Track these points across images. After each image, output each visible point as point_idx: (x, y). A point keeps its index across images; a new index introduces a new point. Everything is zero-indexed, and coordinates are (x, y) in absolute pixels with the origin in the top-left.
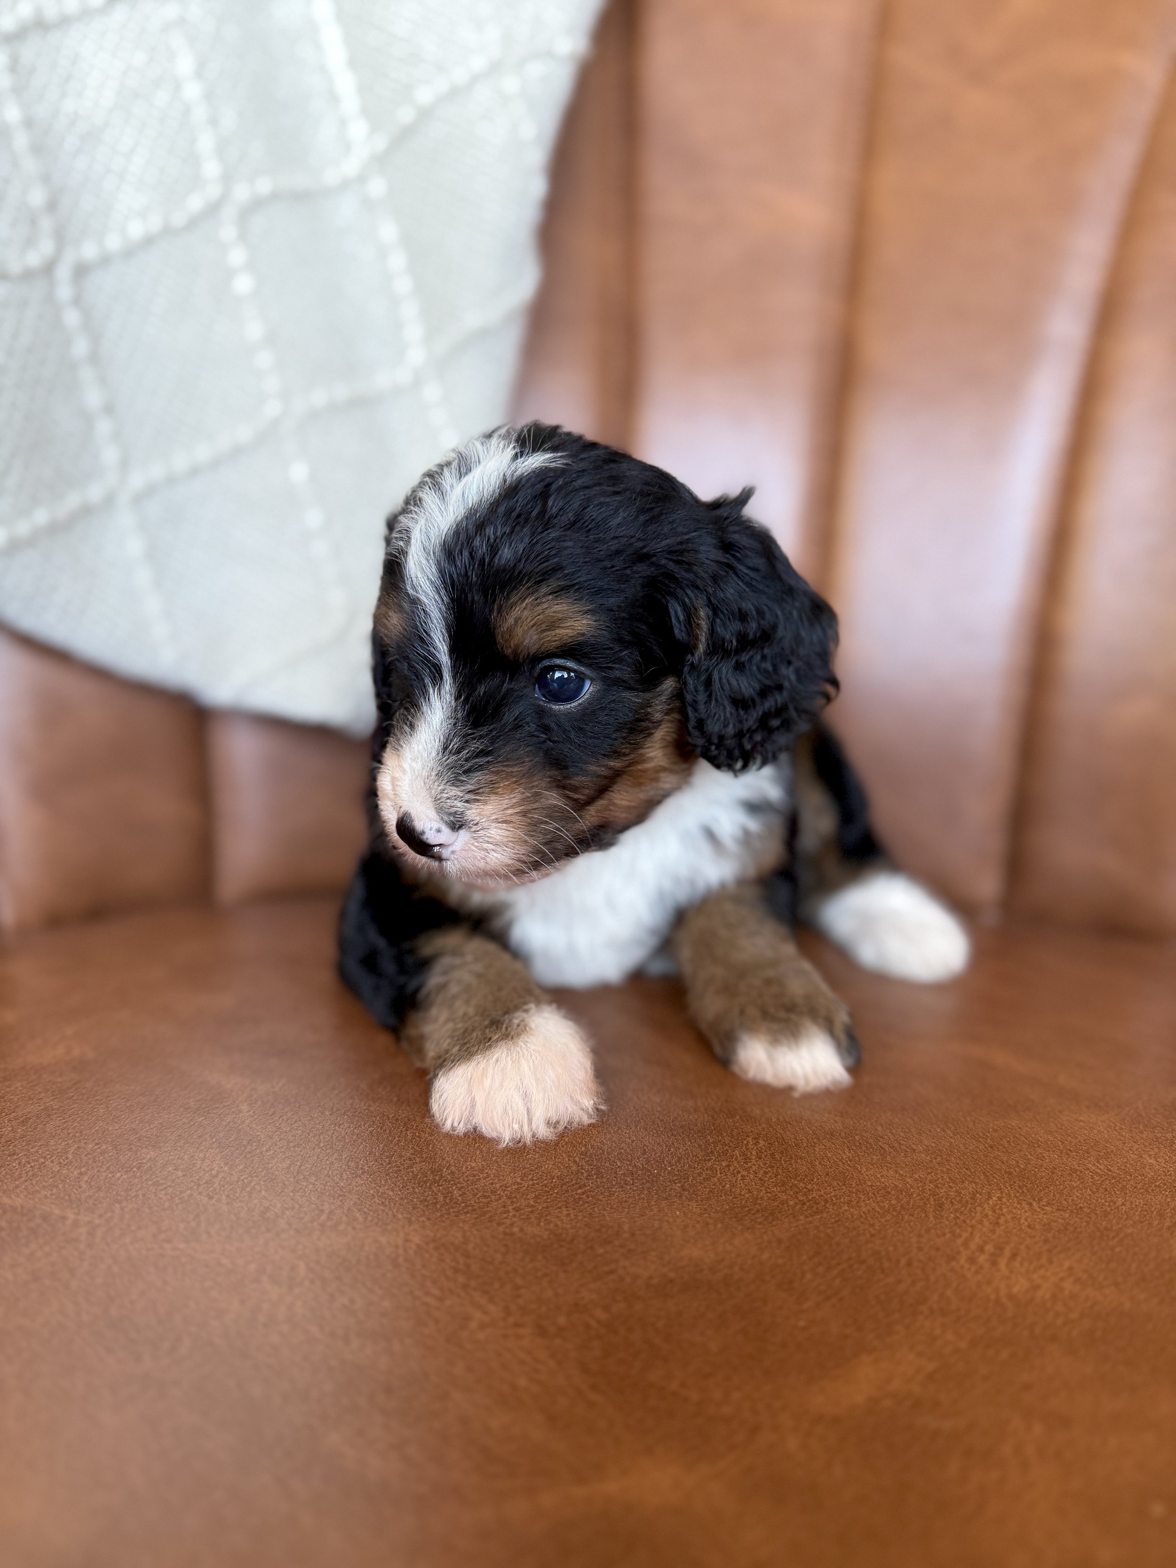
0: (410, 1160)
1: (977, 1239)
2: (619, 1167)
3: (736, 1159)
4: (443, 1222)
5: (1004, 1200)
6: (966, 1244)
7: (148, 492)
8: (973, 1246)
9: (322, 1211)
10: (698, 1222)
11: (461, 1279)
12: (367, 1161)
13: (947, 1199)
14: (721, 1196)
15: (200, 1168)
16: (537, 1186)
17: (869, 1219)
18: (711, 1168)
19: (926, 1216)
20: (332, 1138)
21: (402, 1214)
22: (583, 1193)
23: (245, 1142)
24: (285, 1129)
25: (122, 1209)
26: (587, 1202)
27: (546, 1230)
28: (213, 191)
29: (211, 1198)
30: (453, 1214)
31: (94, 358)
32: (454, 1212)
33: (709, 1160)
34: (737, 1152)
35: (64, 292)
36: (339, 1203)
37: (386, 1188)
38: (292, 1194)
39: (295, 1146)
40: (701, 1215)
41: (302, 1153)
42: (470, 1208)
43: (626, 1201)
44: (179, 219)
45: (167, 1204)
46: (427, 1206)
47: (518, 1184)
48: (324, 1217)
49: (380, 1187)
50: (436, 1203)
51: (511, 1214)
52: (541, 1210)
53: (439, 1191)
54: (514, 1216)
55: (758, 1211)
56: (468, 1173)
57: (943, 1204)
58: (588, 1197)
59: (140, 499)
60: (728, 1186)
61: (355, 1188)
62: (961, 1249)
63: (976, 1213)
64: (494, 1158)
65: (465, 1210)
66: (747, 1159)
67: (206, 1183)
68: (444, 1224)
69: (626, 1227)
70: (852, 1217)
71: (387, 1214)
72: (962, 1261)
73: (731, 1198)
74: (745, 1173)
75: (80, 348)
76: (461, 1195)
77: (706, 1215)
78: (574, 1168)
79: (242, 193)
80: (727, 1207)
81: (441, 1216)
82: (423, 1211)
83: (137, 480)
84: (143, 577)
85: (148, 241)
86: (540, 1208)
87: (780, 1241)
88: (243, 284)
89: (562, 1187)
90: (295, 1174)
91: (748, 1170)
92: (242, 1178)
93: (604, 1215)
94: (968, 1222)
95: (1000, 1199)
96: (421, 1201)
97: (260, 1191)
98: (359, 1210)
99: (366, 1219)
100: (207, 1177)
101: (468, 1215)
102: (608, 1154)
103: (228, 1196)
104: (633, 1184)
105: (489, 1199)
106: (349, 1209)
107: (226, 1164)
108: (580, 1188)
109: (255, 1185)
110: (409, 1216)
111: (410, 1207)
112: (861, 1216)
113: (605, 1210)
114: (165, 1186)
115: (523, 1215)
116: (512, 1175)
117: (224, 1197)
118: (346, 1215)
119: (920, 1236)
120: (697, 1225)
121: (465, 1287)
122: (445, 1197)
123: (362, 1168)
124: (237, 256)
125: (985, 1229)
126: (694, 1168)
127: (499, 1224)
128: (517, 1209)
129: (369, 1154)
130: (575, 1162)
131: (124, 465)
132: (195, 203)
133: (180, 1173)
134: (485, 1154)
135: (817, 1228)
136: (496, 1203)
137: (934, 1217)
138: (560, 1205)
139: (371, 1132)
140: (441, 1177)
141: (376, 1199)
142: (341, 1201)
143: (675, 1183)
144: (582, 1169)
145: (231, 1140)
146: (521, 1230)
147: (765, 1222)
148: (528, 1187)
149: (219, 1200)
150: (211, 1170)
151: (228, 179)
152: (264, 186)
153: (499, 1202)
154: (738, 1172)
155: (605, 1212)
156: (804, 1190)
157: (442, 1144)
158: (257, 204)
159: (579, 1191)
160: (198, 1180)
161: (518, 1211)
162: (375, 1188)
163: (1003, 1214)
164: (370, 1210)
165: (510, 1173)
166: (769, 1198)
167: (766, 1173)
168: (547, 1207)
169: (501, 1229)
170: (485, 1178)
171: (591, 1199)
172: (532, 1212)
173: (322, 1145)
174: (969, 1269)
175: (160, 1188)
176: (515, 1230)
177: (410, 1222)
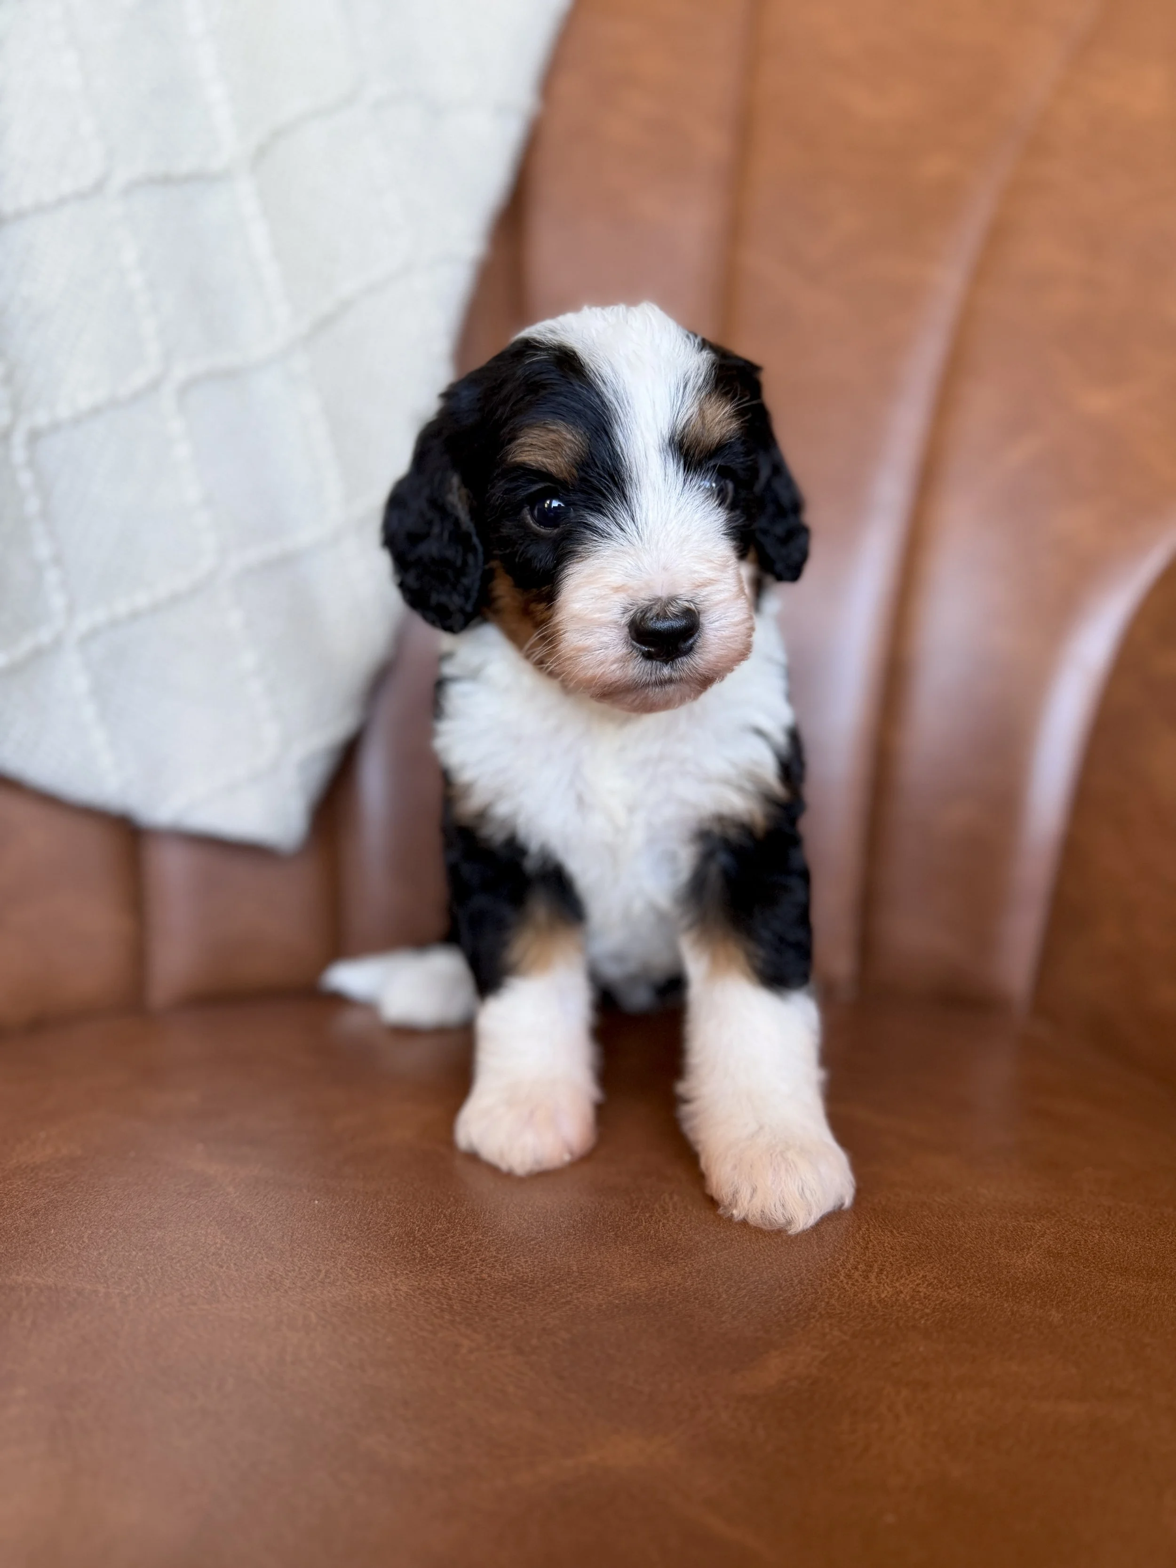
0: (386, 1225)
1: (852, 1260)
2: (562, 1222)
3: (657, 1211)
4: (424, 1273)
5: (871, 1230)
6: (843, 1265)
8: (849, 1266)
9: (320, 1271)
10: (632, 1261)
11: (447, 1317)
12: (349, 1228)
13: (826, 1232)
14: (648, 1240)
15: (205, 1242)
16: (496, 1240)
17: (767, 1251)
18: (637, 1219)
19: (811, 1246)
20: (314, 1211)
21: (388, 1269)
22: (536, 1244)
23: (239, 1219)
24: (271, 1206)
25: (145, 1281)
26: (540, 1251)
27: (510, 1274)
29: (222, 1267)
30: (431, 1267)
32: (431, 1265)
33: (636, 1212)
34: (657, 1206)
36: (332, 1264)
37: (370, 1249)
38: (291, 1259)
39: (283, 1220)
40: (633, 1254)
41: (291, 1225)
42: (444, 1261)
43: (572, 1248)
45: (184, 1275)
46: (408, 1261)
47: (481, 1240)
48: (322, 1275)
49: (365, 1249)
50: (415, 1259)
51: (479, 1264)
52: (503, 1259)
53: (415, 1249)
54: (482, 1265)
55: (679, 1250)
56: (437, 1233)
57: (823, 1237)
58: (540, 1246)
60: (652, 1232)
61: (343, 1251)
62: (840, 1268)
63: (849, 1241)
64: (457, 1221)
65: (440, 1263)
66: (665, 1211)
67: (214, 1254)
68: (424, 1275)
69: (575, 1269)
70: (754, 1250)
71: (375, 1270)
72: (842, 1278)
73: (656, 1241)
74: (665, 1221)
76: (434, 1252)
77: (638, 1255)
78: (525, 1225)
80: (654, 1248)
81: (421, 1269)
82: (405, 1265)
86: (502, 1258)
87: (699, 1271)
89: (517, 1240)
90: (289, 1243)
91: (667, 1219)
92: (244, 1249)
93: (555, 1260)
94: (844, 1248)
95: (868, 1230)
96: (402, 1258)
97: (262, 1258)
98: (351, 1269)
99: (358, 1274)
100: (213, 1249)
101: (444, 1267)
102: (551, 1212)
103: (235, 1264)
104: (575, 1235)
105: (459, 1254)
106: (341, 1268)
107: (227, 1238)
108: (532, 1240)
109: (256, 1254)
110: (394, 1270)
111: (393, 1263)
112: (760, 1250)
113: (555, 1256)
114: (178, 1259)
115: (490, 1264)
116: (474, 1233)
117: (232, 1265)
118: (341, 1273)
119: (807, 1261)
120: (632, 1263)
121: (452, 1322)
122: (422, 1254)
123: (345, 1235)
125: (857, 1253)
126: (623, 1219)
127: (471, 1273)
128: (483, 1260)
129: (349, 1223)
130: (525, 1220)
133: (189, 1248)
134: (448, 1218)
135: (726, 1260)
136: (464, 1256)
137: (817, 1247)
138: (517, 1254)
139: (347, 1205)
140: (415, 1238)
141: (363, 1258)
142: (334, 1262)
143: (610, 1232)
144: (532, 1225)
145: (226, 1218)
146: (490, 1276)
147: (685, 1258)
148: (489, 1242)
149: (228, 1268)
150: (216, 1243)
153: (468, 1255)
154: (660, 1221)
155: (556, 1258)
156: (714, 1232)
157: (410, 1211)
159: (533, 1243)
160: (206, 1252)
161: (484, 1261)
162: (360, 1250)
163: (870, 1240)
164: (361, 1268)
165: (473, 1232)
166: (687, 1240)
167: (682, 1221)
168: (508, 1257)
169: (473, 1276)
170: (452, 1237)
171: (542, 1248)
172: (496, 1261)
173: (306, 1217)
174: (847, 1283)
175: (174, 1261)
176: (485, 1276)
177: (397, 1276)
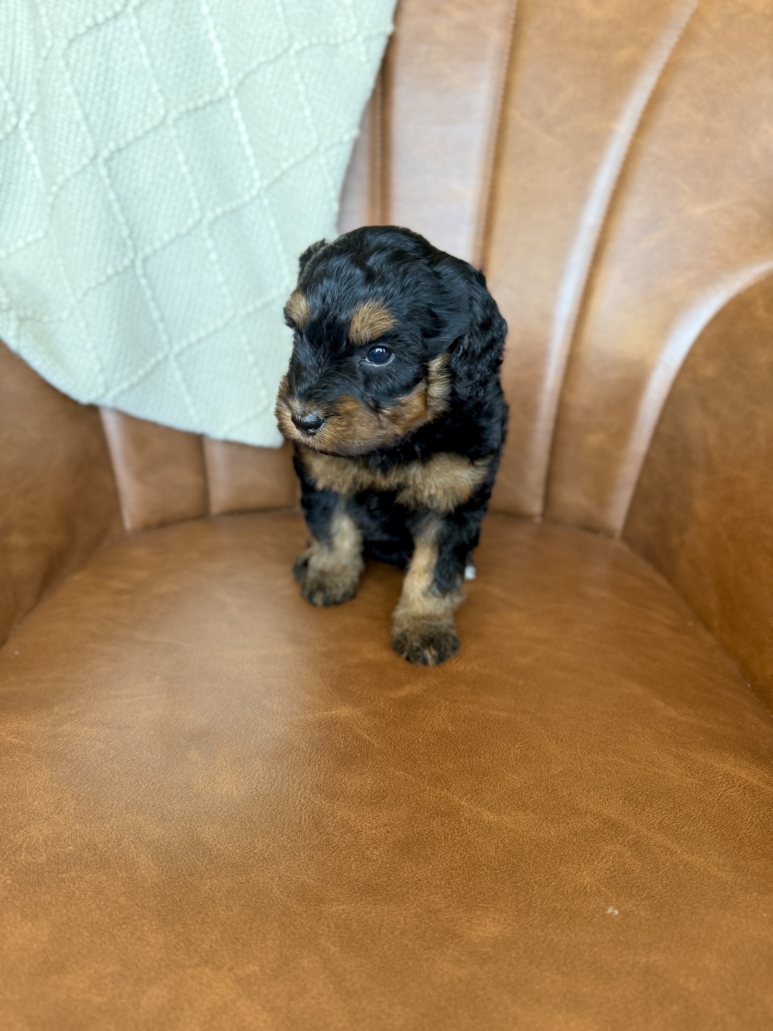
7: (182, 352)
28: (198, 215)
31: (154, 298)
35: (139, 271)
44: (183, 231)
59: (178, 356)
75: (148, 294)
79: (210, 215)
83: (177, 348)
84: (183, 388)
85: (172, 241)
88: (213, 257)
124: (210, 244)
131: (170, 342)
132: (190, 222)
151: (202, 209)
152: (219, 211)
158: (217, 219)
